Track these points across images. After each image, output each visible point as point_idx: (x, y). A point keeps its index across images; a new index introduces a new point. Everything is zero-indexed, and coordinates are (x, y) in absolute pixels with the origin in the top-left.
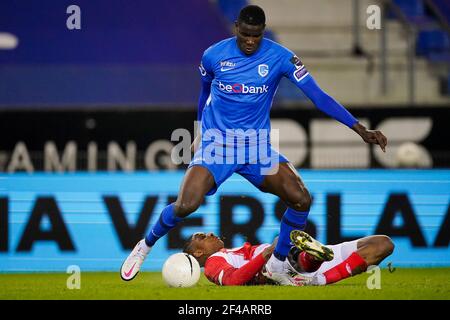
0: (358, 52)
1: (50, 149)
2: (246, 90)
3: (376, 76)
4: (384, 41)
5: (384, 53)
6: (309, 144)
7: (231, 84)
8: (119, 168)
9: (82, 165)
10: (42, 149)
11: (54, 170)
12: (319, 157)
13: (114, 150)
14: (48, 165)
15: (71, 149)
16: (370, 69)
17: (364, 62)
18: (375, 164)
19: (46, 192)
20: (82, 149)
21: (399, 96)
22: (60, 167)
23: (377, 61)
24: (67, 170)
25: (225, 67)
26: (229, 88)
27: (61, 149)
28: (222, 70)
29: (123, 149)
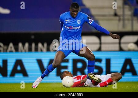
0: (116, 15)
1: (20, 45)
2: (74, 28)
3: (121, 22)
4: (124, 12)
5: (124, 15)
6: (101, 43)
7: (69, 26)
8: (42, 51)
9: (30, 50)
10: (18, 45)
11: (21, 51)
12: (104, 47)
13: (40, 45)
14: (20, 50)
15: (27, 45)
16: (119, 20)
17: (117, 18)
18: (121, 50)
19: (19, 58)
20: (30, 45)
21: (128, 29)
22: (23, 51)
23: (121, 18)
24: (25, 51)
25: (67, 21)
26: (68, 28)
27: (24, 45)
28: (66, 22)
29: (43, 45)
